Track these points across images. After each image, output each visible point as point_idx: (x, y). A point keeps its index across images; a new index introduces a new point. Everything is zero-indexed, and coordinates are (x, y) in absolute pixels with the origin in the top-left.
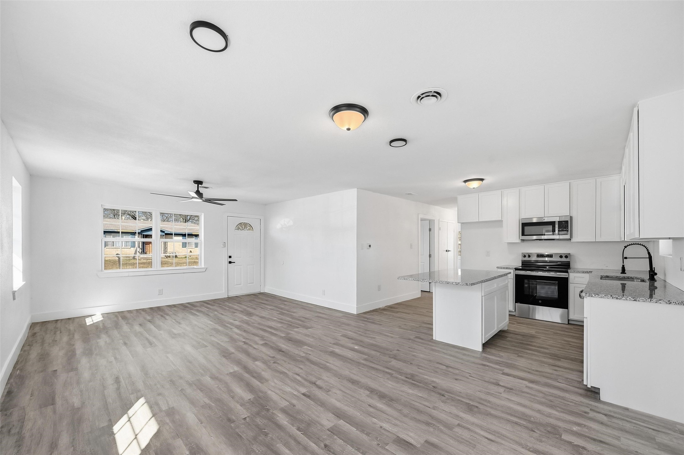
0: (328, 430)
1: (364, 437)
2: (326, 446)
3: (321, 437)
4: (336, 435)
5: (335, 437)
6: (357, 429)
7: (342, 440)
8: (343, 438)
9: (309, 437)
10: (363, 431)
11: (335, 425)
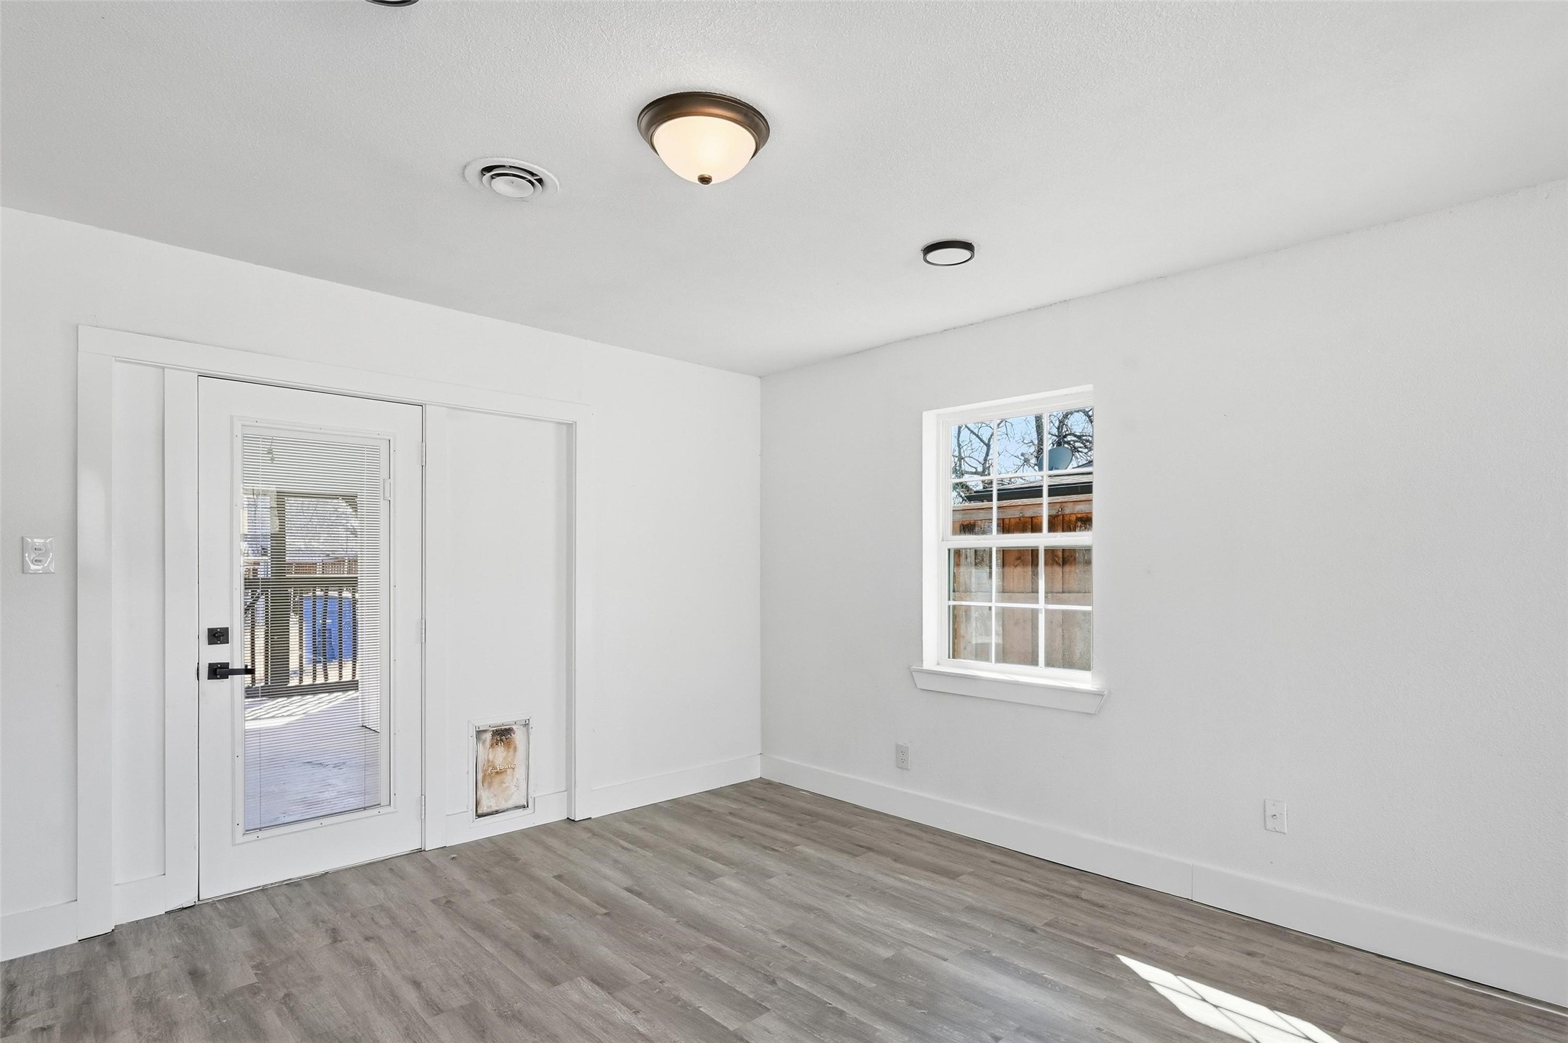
0: (768, 1010)
1: (685, 995)
2: (773, 982)
3: (782, 996)
4: (749, 999)
5: (751, 996)
6: (697, 1010)
7: (737, 991)
8: (735, 994)
9: (808, 996)
10: (685, 1005)
11: (749, 1019)
